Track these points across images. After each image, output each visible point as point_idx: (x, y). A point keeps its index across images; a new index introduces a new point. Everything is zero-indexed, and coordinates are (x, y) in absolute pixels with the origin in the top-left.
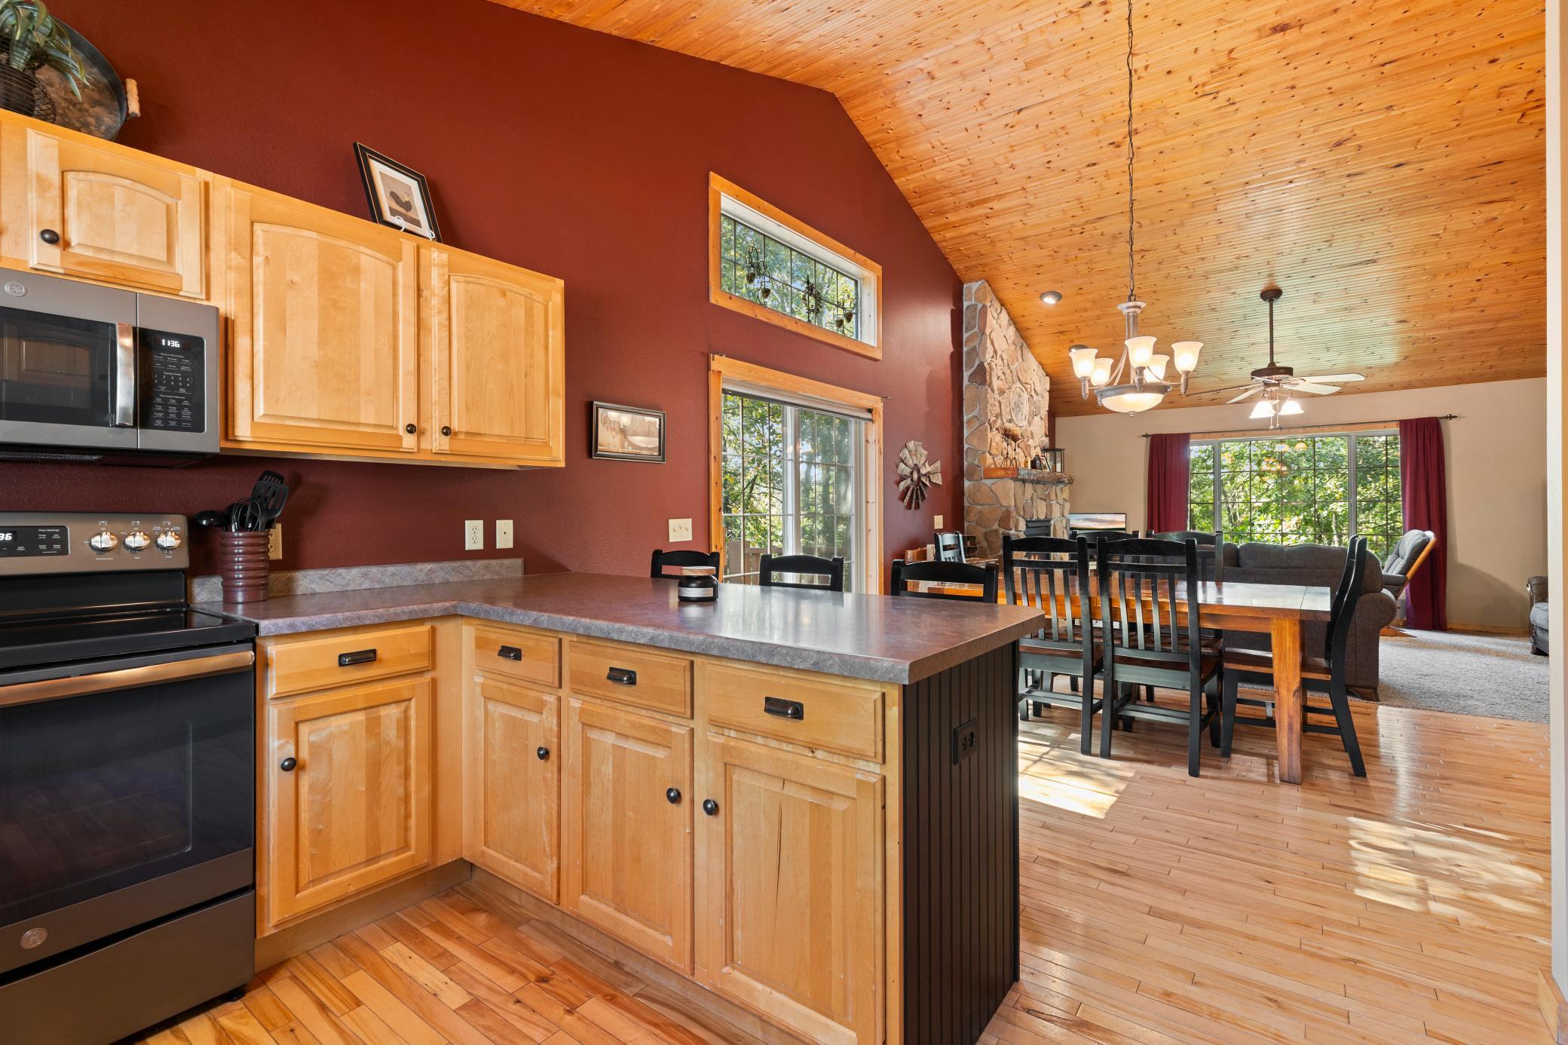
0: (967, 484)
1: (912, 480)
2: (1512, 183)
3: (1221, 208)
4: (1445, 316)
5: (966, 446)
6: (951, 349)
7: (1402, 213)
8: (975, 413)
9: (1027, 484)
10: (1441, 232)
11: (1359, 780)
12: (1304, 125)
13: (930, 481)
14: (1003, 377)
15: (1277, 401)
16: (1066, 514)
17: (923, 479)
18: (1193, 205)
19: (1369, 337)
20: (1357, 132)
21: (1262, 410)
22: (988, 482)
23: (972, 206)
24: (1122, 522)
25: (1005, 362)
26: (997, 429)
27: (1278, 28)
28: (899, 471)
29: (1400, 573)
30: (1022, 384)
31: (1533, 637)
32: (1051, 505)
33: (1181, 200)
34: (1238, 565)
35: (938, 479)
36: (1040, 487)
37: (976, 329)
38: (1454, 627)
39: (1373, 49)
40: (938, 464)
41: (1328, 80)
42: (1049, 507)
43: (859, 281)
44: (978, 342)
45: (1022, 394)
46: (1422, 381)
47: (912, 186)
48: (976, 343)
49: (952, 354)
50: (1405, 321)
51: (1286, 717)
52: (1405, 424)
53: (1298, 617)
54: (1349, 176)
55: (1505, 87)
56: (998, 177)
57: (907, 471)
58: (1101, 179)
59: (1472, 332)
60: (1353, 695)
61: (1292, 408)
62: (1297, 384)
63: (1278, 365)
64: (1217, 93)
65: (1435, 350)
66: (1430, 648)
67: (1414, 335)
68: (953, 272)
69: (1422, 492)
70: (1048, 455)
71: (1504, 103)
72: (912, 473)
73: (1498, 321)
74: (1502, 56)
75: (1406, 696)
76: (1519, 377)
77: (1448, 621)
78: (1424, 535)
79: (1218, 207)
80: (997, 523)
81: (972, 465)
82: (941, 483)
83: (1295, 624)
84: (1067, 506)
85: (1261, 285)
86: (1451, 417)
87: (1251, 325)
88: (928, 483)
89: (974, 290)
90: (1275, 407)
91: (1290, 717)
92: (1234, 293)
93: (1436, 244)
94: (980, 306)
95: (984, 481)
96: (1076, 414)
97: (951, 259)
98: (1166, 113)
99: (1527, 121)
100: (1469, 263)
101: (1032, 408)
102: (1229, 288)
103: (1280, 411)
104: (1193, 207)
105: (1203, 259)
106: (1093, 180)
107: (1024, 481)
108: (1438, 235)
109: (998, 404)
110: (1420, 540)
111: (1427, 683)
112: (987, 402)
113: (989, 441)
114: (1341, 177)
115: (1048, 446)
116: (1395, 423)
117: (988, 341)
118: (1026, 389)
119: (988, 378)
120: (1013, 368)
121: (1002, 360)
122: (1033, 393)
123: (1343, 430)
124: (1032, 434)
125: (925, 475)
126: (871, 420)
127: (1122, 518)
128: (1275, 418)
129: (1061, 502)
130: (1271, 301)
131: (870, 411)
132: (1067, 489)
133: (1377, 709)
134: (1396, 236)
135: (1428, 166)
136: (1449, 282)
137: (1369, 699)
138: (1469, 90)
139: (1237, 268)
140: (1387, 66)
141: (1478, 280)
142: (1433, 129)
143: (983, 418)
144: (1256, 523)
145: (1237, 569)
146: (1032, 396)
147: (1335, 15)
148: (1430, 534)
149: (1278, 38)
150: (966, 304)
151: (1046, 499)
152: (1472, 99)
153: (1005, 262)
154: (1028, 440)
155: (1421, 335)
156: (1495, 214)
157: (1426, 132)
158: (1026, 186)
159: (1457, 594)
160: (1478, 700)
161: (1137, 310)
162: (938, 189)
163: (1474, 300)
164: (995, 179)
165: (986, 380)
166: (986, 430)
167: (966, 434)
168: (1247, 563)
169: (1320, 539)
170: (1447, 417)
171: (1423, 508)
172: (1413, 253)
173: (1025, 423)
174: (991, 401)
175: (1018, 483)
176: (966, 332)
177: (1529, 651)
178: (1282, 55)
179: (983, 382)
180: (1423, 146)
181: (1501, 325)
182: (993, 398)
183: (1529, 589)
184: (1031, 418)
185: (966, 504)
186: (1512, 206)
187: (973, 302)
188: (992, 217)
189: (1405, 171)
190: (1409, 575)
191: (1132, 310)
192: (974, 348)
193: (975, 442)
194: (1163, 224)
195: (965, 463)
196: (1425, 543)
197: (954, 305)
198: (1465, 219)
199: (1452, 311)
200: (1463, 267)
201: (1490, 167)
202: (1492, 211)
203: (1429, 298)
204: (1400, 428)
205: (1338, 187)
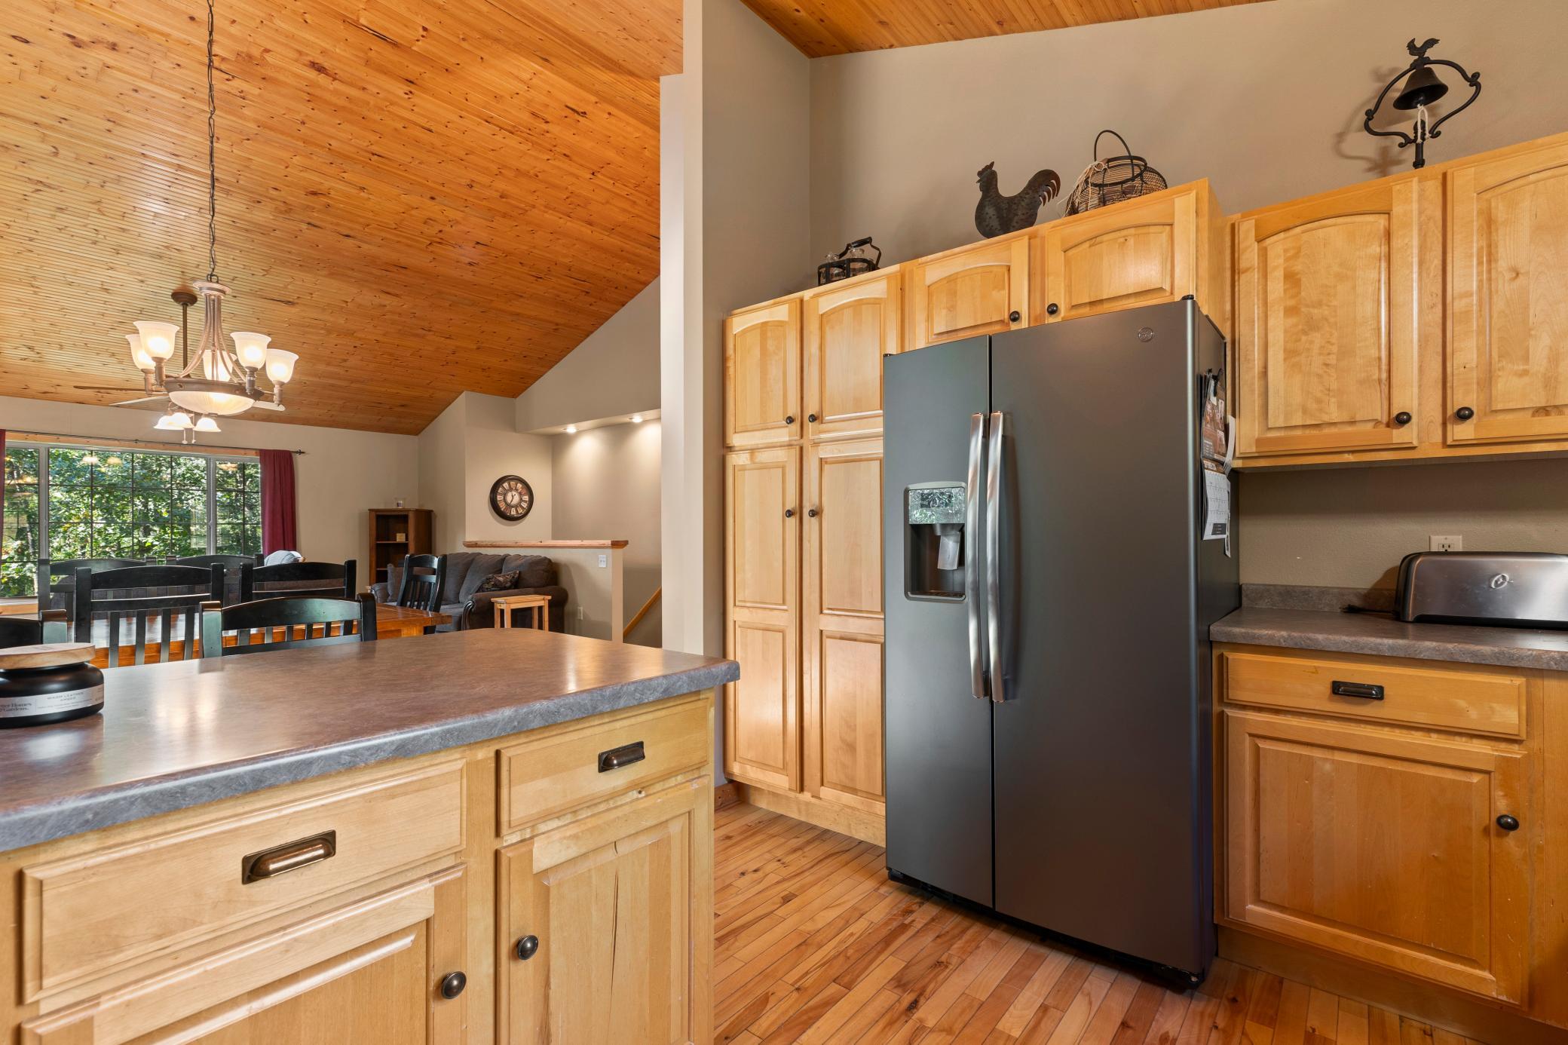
2: (405, 286)
7: (332, 274)
10: (349, 300)
12: (297, 160)
20: (332, 192)
27: (316, 66)
39: (374, 138)
41: (332, 138)
52: (264, 453)
54: (309, 224)
55: (431, 219)
58: (27, 66)
59: (333, 385)
64: (233, 77)
71: (425, 228)
73: (352, 382)
74: (438, 199)
76: (345, 428)
85: (175, 285)
86: (300, 453)
90: (191, 421)
93: (342, 308)
98: (165, 57)
99: (431, 248)
100: (355, 332)
102: (139, 274)
103: (195, 425)
105: (124, 230)
106: (13, 60)
108: (347, 302)
114: (302, 221)
116: (254, 452)
123: (205, 451)
128: (185, 431)
130: (185, 305)
134: (318, 290)
135: (365, 246)
136: (336, 342)
138: (413, 208)
140: (376, 156)
141: (355, 347)
142: (381, 222)
147: (361, 92)
149: (312, 74)
152: (411, 215)
156: (387, 303)
157: (376, 221)
163: (345, 361)
170: (297, 452)
171: (279, 530)
172: (323, 309)
178: (308, 89)
180: (370, 231)
181: (353, 385)
186: (397, 301)
189: (350, 241)
198: (368, 298)
199: (328, 364)
200: (350, 334)
201: (399, 269)
202: (387, 300)
203: (318, 349)
204: (260, 456)
205: (297, 229)
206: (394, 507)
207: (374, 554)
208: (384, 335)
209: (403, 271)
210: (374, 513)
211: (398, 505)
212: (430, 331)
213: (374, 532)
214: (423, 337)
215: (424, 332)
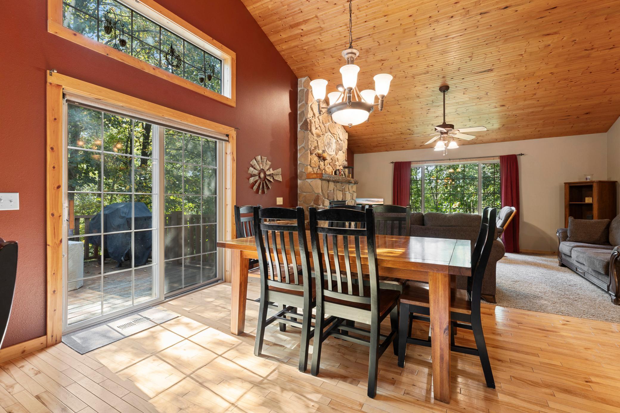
0: (299, 182)
1: (260, 177)
2: (560, 22)
3: (419, 33)
4: (521, 103)
5: (299, 162)
6: (290, 111)
7: (506, 40)
8: (303, 145)
9: (330, 183)
10: (523, 53)
11: (490, 390)
13: (273, 179)
14: (319, 128)
15: (446, 142)
16: (354, 198)
17: (268, 178)
18: (404, 31)
19: (488, 114)
21: (440, 146)
22: (309, 181)
23: (292, 28)
24: (382, 202)
25: (321, 121)
26: (315, 154)
28: (250, 172)
29: (500, 227)
30: (332, 134)
31: (560, 258)
32: (345, 194)
33: (397, 27)
34: (423, 225)
35: (279, 178)
36: (339, 185)
37: (304, 102)
38: (522, 251)
40: (280, 170)
42: (344, 195)
43: (222, 61)
44: (305, 109)
45: (331, 138)
46: (509, 138)
47: (257, 12)
48: (304, 109)
49: (290, 114)
50: (504, 106)
51: (439, 349)
52: (502, 158)
53: (447, 272)
56: (302, 7)
57: (256, 172)
59: (533, 112)
60: (483, 299)
61: (453, 145)
62: (456, 134)
63: (447, 123)
65: (516, 122)
66: (514, 263)
67: (508, 113)
68: (291, 72)
69: (509, 189)
70: (347, 170)
72: (259, 174)
73: (544, 106)
75: (509, 298)
76: (550, 137)
77: (520, 248)
78: (511, 209)
79: (417, 33)
80: (313, 202)
81: (301, 172)
82: (281, 180)
83: (445, 276)
84: (355, 194)
85: (439, 84)
86: (522, 155)
87: (436, 106)
88: (272, 180)
89: (303, 81)
90: (445, 145)
91: (441, 349)
92: (427, 88)
93: (521, 60)
94: (306, 90)
95: (307, 180)
96: (363, 152)
97: (289, 63)
100: (534, 73)
101: (338, 146)
102: (425, 84)
103: (448, 146)
104: (404, 33)
105: (411, 66)
107: (328, 181)
108: (522, 55)
109: (316, 142)
110: (509, 211)
111: (518, 287)
112: (309, 139)
113: (309, 159)
115: (347, 166)
116: (498, 158)
117: (309, 108)
118: (334, 137)
119: (309, 127)
120: (327, 125)
121: (319, 119)
122: (338, 139)
123: (476, 160)
124: (338, 159)
125: (269, 175)
126: (228, 141)
127: (382, 200)
128: (445, 150)
129: (352, 192)
130: (444, 92)
131: (227, 136)
132: (355, 187)
133: (494, 309)
134: (502, 55)
135: (520, 8)
136: (525, 84)
137: (491, 302)
139: (428, 72)
141: (538, 83)
143: (306, 148)
144: (443, 205)
145: (423, 227)
146: (338, 140)
148: (513, 208)
150: (299, 89)
151: (343, 191)
153: (316, 65)
154: (335, 162)
155: (510, 113)
156: (549, 42)
158: (319, 15)
159: (524, 235)
160: (546, 300)
161: (353, 56)
162: (272, 15)
163: (535, 94)
164: (300, 9)
165: (308, 128)
166: (308, 154)
167: (299, 155)
168: (428, 223)
169: (467, 211)
170: (520, 155)
171: (510, 196)
172: (510, 66)
173: (334, 153)
174: (311, 139)
175: (324, 182)
176: (299, 103)
177: (558, 264)
179: (307, 129)
181: (545, 109)
182: (312, 139)
183: (558, 234)
184: (337, 151)
185: (299, 192)
186: (558, 38)
187: (303, 88)
188: (305, 35)
189: (509, 11)
190: (505, 228)
191: (350, 55)
192: (303, 112)
193: (303, 160)
194: (390, 43)
195: (298, 171)
196: (511, 212)
197: (292, 88)
198: (535, 45)
199: (525, 100)
200: (532, 75)
201: (550, 11)
202: (548, 40)
203: (515, 92)
204: (500, 159)
205: (476, 22)
206: (584, 180)
207: (568, 210)
208: (556, 67)
209: (555, 11)
210: (568, 186)
211: (586, 179)
212: (592, 49)
213: (568, 197)
214: (588, 56)
215: (587, 52)
